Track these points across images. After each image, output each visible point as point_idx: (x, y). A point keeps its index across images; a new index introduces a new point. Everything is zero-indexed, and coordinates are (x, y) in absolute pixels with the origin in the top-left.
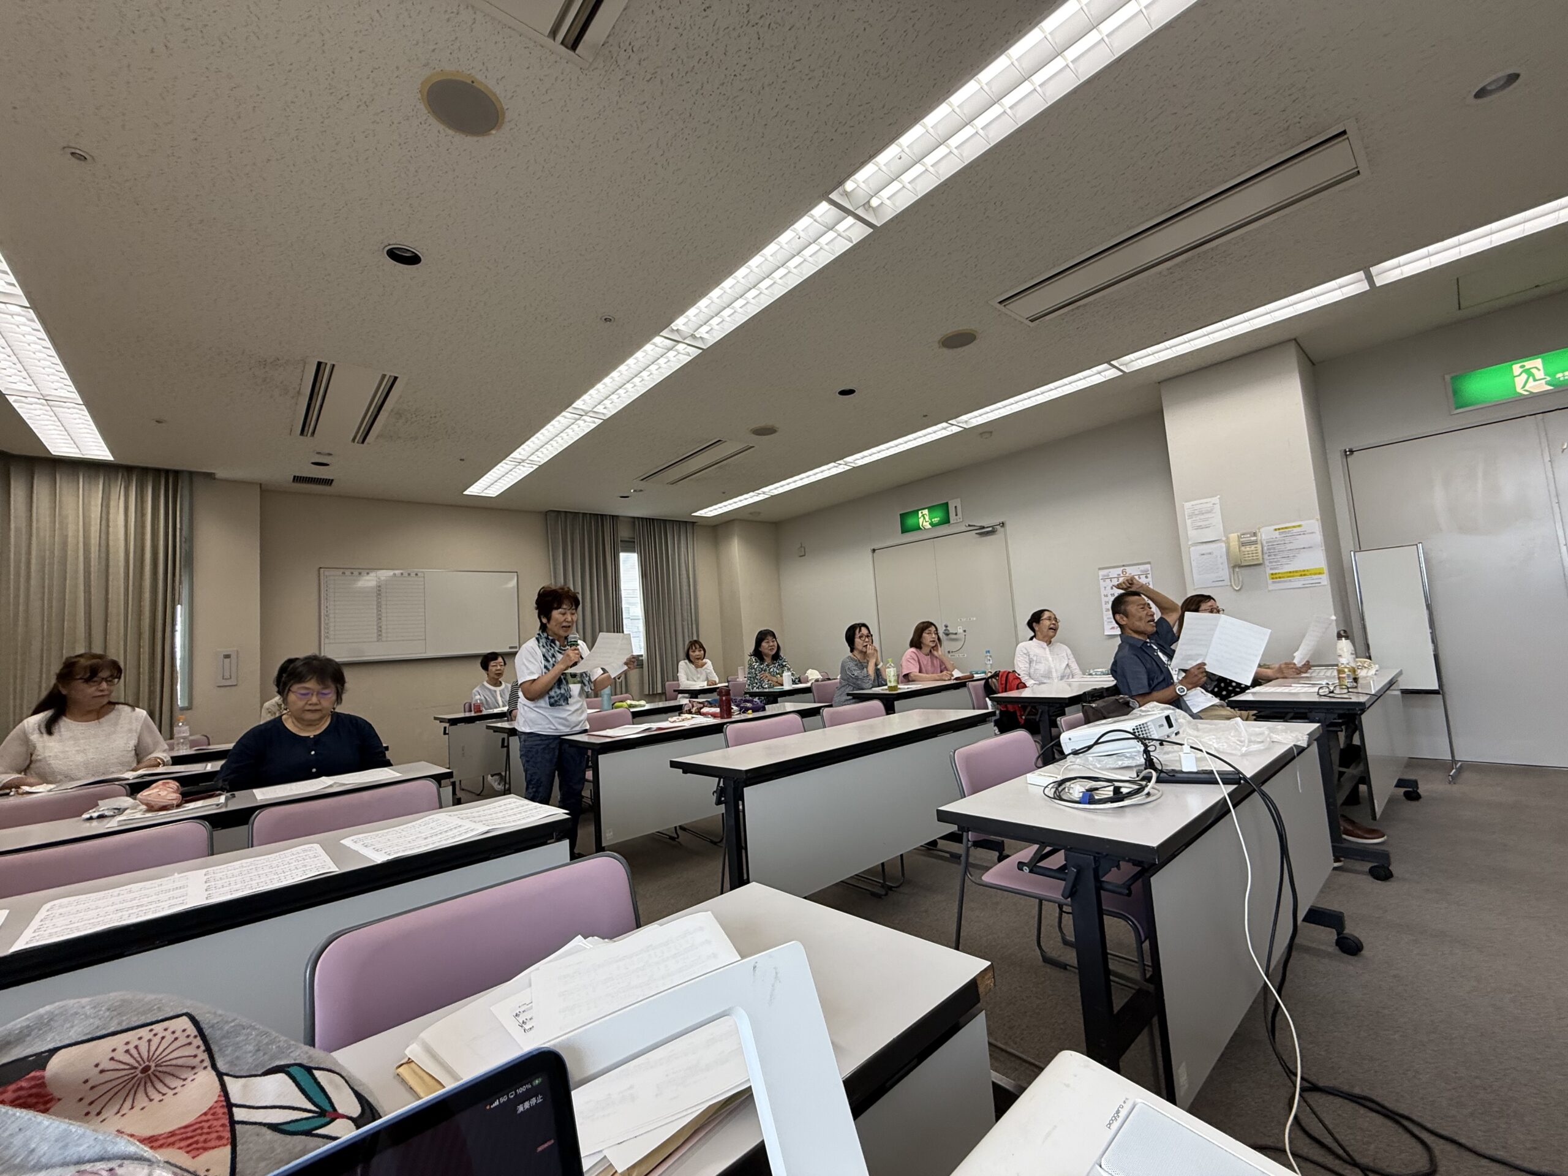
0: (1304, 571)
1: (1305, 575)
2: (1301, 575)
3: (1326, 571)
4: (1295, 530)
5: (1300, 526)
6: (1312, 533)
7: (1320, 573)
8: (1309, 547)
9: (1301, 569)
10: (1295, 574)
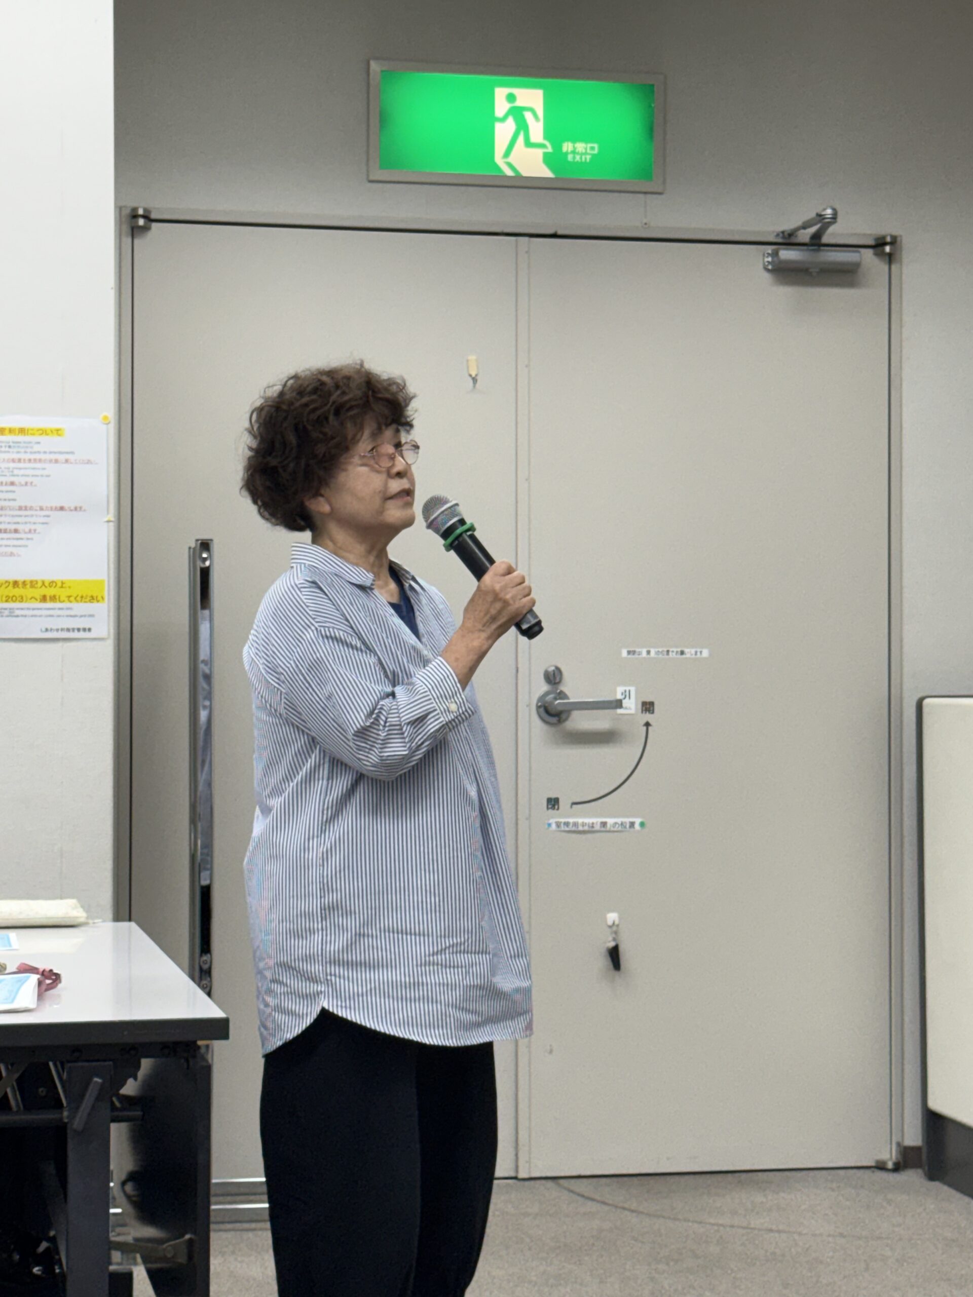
0: (52, 584)
1: (53, 598)
2: (44, 599)
3: (108, 592)
4: (48, 443)
5: (58, 431)
6: (89, 462)
7: (93, 599)
8: (76, 509)
9: (48, 578)
10: (29, 592)
